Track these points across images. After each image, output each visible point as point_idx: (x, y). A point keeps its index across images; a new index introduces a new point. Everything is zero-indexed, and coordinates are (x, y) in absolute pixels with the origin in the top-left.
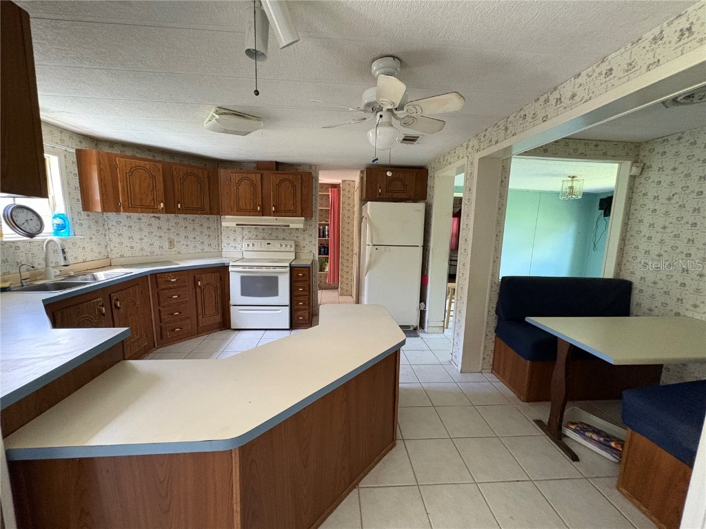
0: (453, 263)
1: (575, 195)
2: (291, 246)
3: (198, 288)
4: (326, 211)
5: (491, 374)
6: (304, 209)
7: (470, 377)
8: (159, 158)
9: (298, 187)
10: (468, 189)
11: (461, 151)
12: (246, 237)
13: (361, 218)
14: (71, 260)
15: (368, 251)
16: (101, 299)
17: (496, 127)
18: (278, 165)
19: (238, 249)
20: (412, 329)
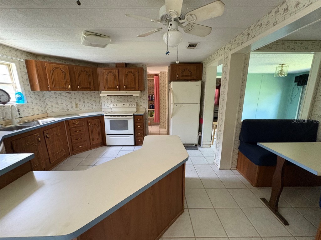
0: (216, 111)
1: (284, 75)
2: (134, 105)
3: (89, 127)
4: (153, 87)
5: (235, 171)
6: (140, 87)
7: (224, 172)
8: (68, 63)
9: (137, 75)
10: (224, 72)
11: (221, 52)
12: (113, 101)
13: (169, 90)
14: (22, 115)
15: (172, 106)
16: (38, 134)
17: (242, 34)
18: (126, 65)
19: (109, 107)
20: (194, 145)
